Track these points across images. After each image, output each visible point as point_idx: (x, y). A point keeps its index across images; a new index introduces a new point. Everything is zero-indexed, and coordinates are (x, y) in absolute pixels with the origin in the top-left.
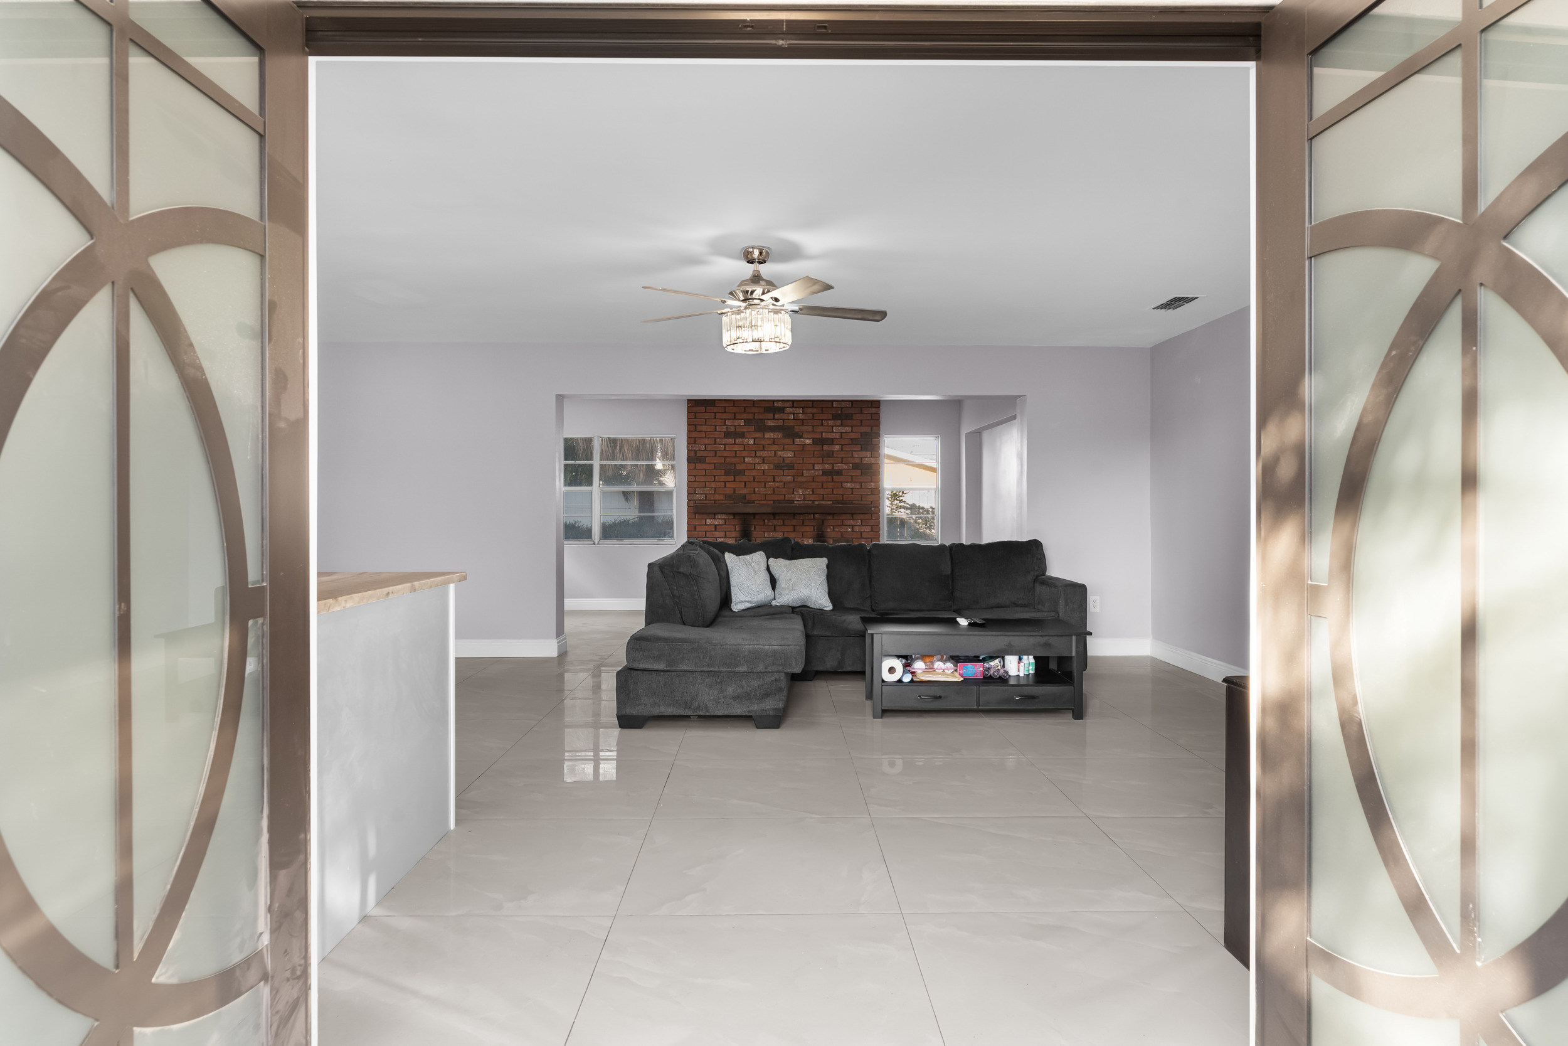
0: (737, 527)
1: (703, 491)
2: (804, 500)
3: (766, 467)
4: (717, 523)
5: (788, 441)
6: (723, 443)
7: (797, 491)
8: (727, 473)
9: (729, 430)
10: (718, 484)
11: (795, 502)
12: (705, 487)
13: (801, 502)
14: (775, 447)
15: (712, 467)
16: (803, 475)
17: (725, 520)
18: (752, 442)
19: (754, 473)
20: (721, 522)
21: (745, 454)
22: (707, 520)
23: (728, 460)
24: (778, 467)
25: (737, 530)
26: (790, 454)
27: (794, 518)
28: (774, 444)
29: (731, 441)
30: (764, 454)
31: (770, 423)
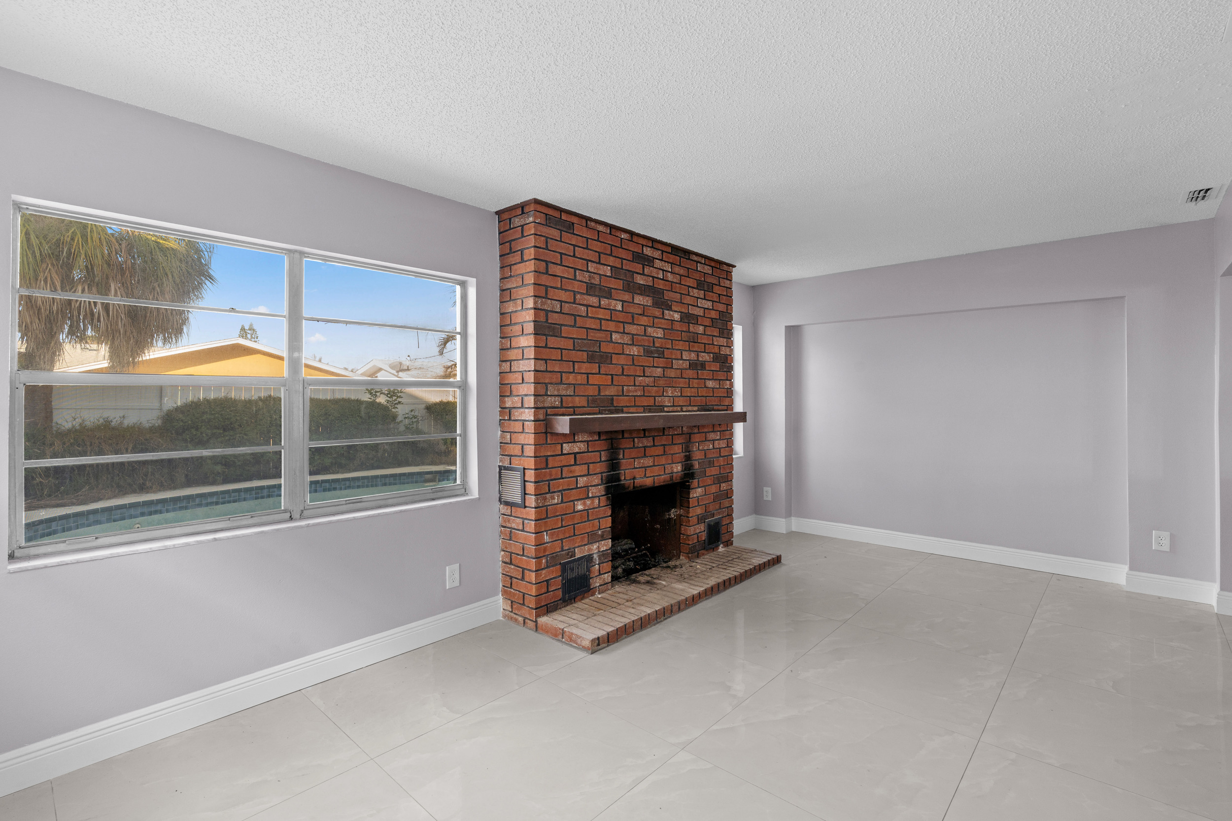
0: (603, 453)
1: (558, 390)
2: (674, 406)
3: (635, 351)
4: (577, 450)
5: (657, 312)
6: (585, 302)
7: (667, 392)
8: (591, 359)
9: (593, 281)
10: (579, 377)
11: (665, 409)
12: (561, 383)
13: (671, 409)
14: (644, 320)
15: (569, 344)
16: (672, 368)
17: (588, 442)
18: (619, 308)
19: (622, 360)
20: (582, 447)
21: (611, 326)
22: (564, 445)
23: (593, 335)
24: (648, 353)
25: (603, 459)
26: (660, 333)
27: (664, 435)
28: (643, 315)
29: (593, 300)
30: (633, 329)
31: (640, 280)
